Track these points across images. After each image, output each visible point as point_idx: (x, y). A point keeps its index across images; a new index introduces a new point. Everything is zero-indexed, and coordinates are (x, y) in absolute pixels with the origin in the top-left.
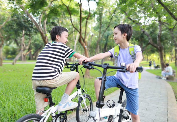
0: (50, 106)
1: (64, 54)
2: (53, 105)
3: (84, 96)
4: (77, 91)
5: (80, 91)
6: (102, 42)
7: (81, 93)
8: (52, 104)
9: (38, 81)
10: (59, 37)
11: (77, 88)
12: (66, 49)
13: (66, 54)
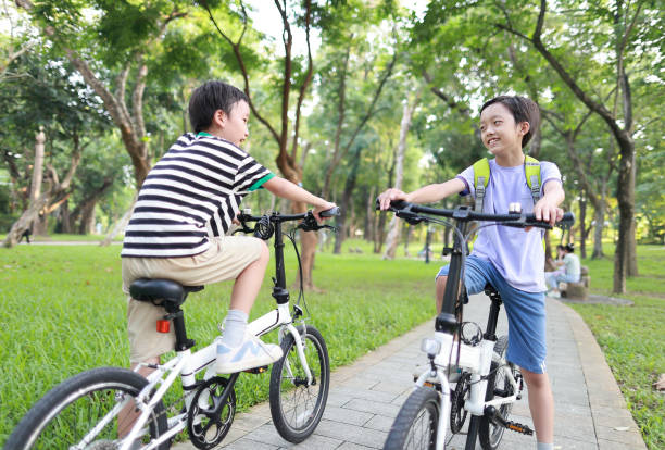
0: (178, 348)
1: (231, 176)
2: (187, 348)
3: (301, 333)
4: (275, 312)
5: (285, 311)
6: (339, 171)
7: (290, 319)
8: (182, 343)
9: (139, 260)
10: (224, 118)
11: (274, 301)
12: (240, 164)
13: (238, 178)
